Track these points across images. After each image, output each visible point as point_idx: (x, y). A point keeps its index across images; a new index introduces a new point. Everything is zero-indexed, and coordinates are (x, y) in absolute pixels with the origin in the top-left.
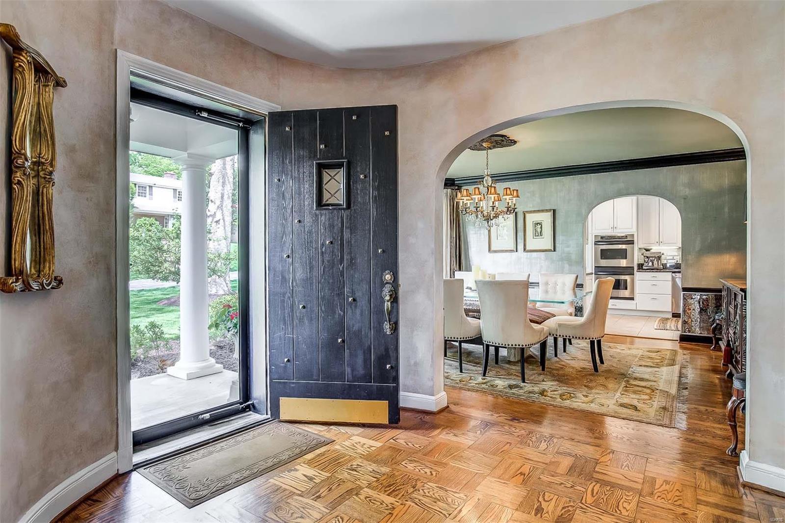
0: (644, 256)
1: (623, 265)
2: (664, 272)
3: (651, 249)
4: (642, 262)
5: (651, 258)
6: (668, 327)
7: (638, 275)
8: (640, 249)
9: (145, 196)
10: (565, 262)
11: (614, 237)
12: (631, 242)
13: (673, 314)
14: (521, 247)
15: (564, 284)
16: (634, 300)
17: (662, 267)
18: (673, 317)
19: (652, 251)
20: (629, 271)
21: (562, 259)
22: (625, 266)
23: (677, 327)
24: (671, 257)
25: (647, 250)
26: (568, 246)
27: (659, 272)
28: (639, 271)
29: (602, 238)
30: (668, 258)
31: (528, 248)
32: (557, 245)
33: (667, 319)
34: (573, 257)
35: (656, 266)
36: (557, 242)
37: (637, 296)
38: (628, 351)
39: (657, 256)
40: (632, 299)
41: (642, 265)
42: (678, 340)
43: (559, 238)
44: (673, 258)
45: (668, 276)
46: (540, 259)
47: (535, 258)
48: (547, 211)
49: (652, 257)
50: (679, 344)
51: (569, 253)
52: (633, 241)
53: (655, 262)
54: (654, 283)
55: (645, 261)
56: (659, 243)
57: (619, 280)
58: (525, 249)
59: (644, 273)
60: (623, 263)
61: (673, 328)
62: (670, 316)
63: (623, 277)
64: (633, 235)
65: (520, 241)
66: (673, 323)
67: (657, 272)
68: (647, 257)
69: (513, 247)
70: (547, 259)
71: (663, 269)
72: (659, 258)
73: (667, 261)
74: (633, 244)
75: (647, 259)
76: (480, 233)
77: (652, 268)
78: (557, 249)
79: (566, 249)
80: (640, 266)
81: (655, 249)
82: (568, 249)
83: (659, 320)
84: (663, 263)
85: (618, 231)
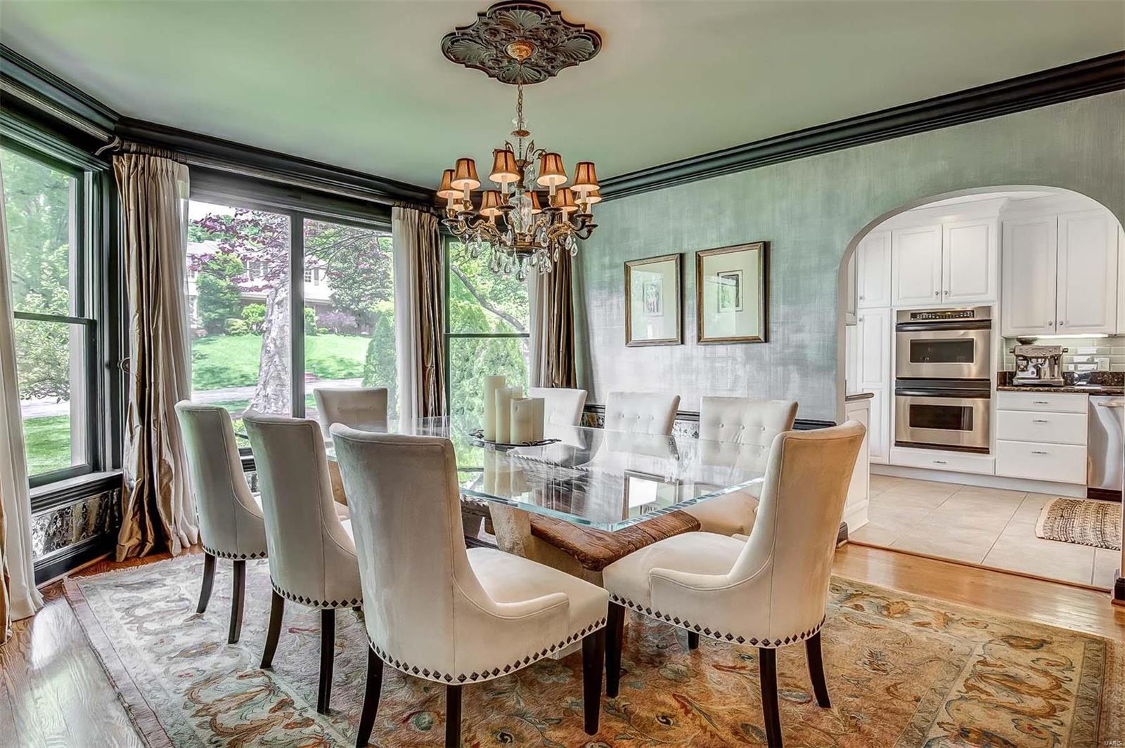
0: (1017, 356)
1: (969, 375)
2: (1067, 391)
3: (1035, 340)
4: (1009, 367)
5: (1034, 360)
6: (1076, 534)
7: (1000, 398)
8: (1007, 339)
9: (310, 281)
10: (791, 367)
11: (943, 314)
12: (986, 324)
13: (1089, 489)
14: (691, 332)
15: (759, 426)
16: (988, 453)
17: (1062, 379)
18: (1089, 497)
19: (1036, 343)
20: (980, 388)
21: (784, 362)
22: (973, 377)
23: (1103, 533)
24: (1085, 359)
25: (1024, 342)
26: (799, 330)
27: (1055, 391)
28: (1001, 390)
29: (914, 315)
30: (1076, 359)
31: (707, 334)
32: (773, 327)
33: (1074, 504)
34: (812, 354)
35: (1046, 377)
36: (772, 319)
37: (997, 445)
38: (941, 634)
39: (1049, 355)
40: (985, 451)
41: (1013, 375)
42: (1109, 592)
43: (778, 310)
44: (1093, 359)
45: (1079, 402)
46: (734, 359)
47: (722, 357)
48: (751, 245)
49: (1037, 358)
50: (1113, 609)
51: (801, 346)
52: (990, 320)
53: (1046, 368)
54: (1042, 416)
55: (1018, 366)
56: (1056, 325)
57: (961, 407)
58: (699, 339)
59: (1017, 393)
60: (970, 370)
61: (1091, 537)
62: (1081, 495)
63: (965, 402)
64: (988, 309)
65: (691, 319)
66: (1091, 517)
67: (1048, 391)
68: (1025, 358)
69: (674, 334)
70: (749, 358)
71: (1066, 384)
72: (1055, 360)
73: (1076, 368)
74: (989, 327)
75: (1025, 362)
76: (611, 305)
77: (1036, 382)
78: (773, 337)
79: (795, 338)
80: (1006, 380)
81: (1045, 339)
82: (800, 336)
83: (1052, 509)
84: (1065, 370)
85: (952, 299)
